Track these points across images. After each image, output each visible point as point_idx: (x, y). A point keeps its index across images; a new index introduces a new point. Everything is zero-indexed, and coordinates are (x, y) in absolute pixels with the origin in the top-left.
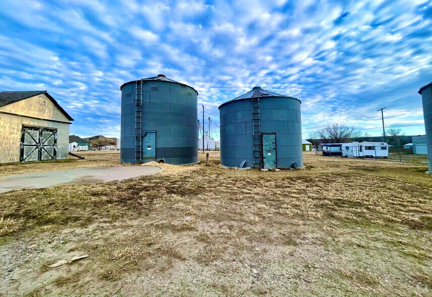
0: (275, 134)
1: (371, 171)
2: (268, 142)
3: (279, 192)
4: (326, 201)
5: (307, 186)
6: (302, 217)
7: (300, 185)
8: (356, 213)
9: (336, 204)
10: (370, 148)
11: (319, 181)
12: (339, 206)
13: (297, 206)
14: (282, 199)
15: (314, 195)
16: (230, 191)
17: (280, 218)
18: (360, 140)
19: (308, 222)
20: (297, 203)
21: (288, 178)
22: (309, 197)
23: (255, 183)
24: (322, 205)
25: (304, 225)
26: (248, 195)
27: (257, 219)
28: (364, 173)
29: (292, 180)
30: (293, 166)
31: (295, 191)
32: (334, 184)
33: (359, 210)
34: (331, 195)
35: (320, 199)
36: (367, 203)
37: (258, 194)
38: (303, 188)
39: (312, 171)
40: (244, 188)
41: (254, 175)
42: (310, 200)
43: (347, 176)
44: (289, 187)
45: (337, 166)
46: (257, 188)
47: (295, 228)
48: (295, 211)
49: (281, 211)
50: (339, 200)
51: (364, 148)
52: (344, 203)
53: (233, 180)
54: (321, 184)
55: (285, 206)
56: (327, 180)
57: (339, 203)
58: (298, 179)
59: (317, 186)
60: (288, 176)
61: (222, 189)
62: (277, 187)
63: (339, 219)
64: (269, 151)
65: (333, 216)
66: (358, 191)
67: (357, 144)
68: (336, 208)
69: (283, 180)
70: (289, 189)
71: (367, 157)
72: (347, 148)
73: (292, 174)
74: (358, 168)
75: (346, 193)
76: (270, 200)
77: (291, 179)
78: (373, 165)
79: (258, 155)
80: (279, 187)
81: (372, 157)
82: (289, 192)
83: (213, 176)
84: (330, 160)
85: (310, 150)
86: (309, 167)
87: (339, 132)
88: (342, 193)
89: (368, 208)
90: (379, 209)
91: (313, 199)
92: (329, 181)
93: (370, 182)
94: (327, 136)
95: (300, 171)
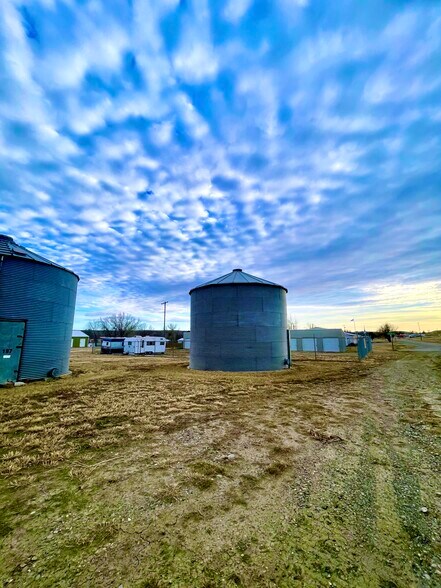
0: (25, 321)
3: (6, 429)
4: (86, 425)
5: (64, 407)
6: (37, 466)
7: (52, 407)
9: (99, 426)
10: (151, 343)
11: (84, 394)
12: (100, 429)
13: (34, 447)
14: (7, 441)
15: (71, 419)
18: (144, 333)
19: (46, 473)
20: (37, 441)
21: (34, 397)
22: (60, 426)
24: (78, 433)
28: (140, 374)
29: (40, 400)
30: (50, 374)
31: (39, 419)
32: (102, 397)
33: (122, 428)
34: (92, 414)
35: (78, 423)
36: (132, 414)
38: (56, 410)
39: (80, 379)
42: (62, 429)
43: (120, 381)
44: (30, 414)
45: (114, 368)
48: (28, 458)
50: (104, 417)
51: (145, 343)
52: (108, 422)
54: (84, 398)
56: (95, 389)
57: (101, 423)
58: (53, 396)
59: (79, 402)
60: (36, 392)
62: (6, 418)
65: (88, 447)
66: (127, 400)
67: (139, 338)
68: (96, 431)
69: (24, 401)
70: (28, 419)
71: (148, 353)
72: (130, 343)
73: (45, 388)
74: (136, 368)
77: (40, 398)
78: (151, 363)
80: (11, 418)
81: (152, 353)
82: (28, 424)
84: (109, 359)
85: (86, 346)
86: (76, 373)
87: (124, 323)
88: (109, 407)
89: (133, 422)
90: (143, 419)
91: (67, 427)
92: (98, 392)
93: (143, 385)
94: (111, 327)
95: (61, 381)
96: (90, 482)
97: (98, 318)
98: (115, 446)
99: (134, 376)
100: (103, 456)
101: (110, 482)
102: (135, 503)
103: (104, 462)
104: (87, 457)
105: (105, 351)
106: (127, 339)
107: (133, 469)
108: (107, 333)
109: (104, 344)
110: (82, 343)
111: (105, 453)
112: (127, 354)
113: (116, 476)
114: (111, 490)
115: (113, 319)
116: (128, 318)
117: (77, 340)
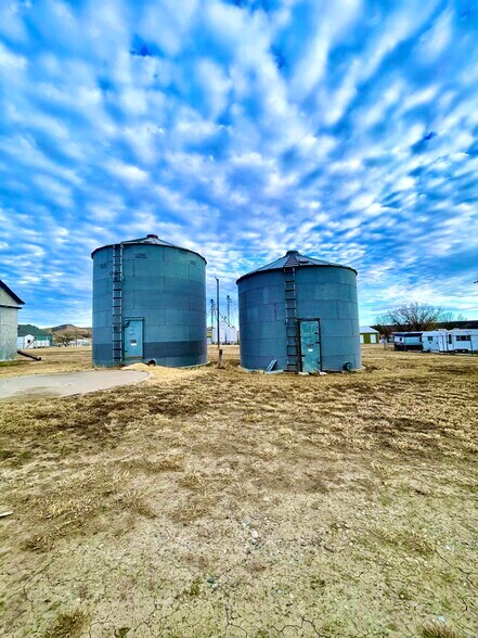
0: (318, 320)
1: (462, 373)
2: (308, 333)
3: (317, 409)
4: (384, 422)
5: (361, 399)
6: (342, 447)
7: (350, 397)
8: (424, 441)
9: (398, 426)
10: (463, 338)
11: (380, 390)
12: (401, 430)
13: (338, 430)
14: (318, 419)
15: (369, 413)
16: (244, 407)
17: (310, 450)
18: (450, 326)
19: (350, 456)
20: (340, 426)
21: (335, 386)
22: (359, 416)
23: (284, 395)
24: (376, 427)
25: (344, 459)
26: (270, 414)
27: (275, 451)
28: (449, 377)
29: (340, 390)
30: (345, 368)
31: (340, 406)
32: (399, 396)
33: (429, 436)
34: (391, 413)
35: (376, 418)
36: (444, 424)
37: (284, 412)
38: (354, 401)
39: (374, 375)
40: (267, 403)
41: (285, 382)
42: (361, 420)
43: (422, 382)
44: (333, 400)
45: (413, 367)
46: (286, 403)
47: (329, 465)
48: (334, 437)
49: (313, 438)
50: (404, 420)
51: (454, 339)
52: (409, 425)
53: (253, 391)
54: (380, 395)
55: (321, 430)
56: (392, 388)
57: (402, 424)
58: (350, 388)
59: (375, 398)
60: (336, 382)
61: (233, 404)
62: (316, 400)
63: (398, 450)
64: (310, 346)
65: (389, 446)
66: (433, 406)
67: (444, 332)
68: (396, 431)
69: (328, 389)
70: (332, 404)
71: (460, 351)
72: (430, 338)
73: (343, 379)
74: (442, 369)
75: (416, 409)
76: (301, 422)
77: (338, 387)
78: (465, 364)
79: (293, 352)
80: (320, 400)
81: (467, 351)
82: (332, 409)
83: (224, 385)
84: (405, 357)
85: (377, 342)
86: (371, 369)
87: (419, 315)
88: (410, 409)
89: (443, 433)
90: (459, 433)
91: (365, 419)
92: (394, 391)
93: (455, 391)
94: (402, 321)
95: (356, 375)
96: (395, 483)
97: (385, 312)
98: (422, 454)
99: (441, 378)
100: (406, 460)
101: (419, 492)
102: (454, 532)
103: (408, 468)
104: (388, 454)
105: (399, 348)
106: (425, 334)
107: (449, 490)
108: (399, 328)
109: (397, 339)
110: (373, 339)
111: (408, 457)
112: (429, 351)
113: (425, 489)
114: (421, 502)
115: (404, 311)
116: (423, 309)
117: (367, 337)
